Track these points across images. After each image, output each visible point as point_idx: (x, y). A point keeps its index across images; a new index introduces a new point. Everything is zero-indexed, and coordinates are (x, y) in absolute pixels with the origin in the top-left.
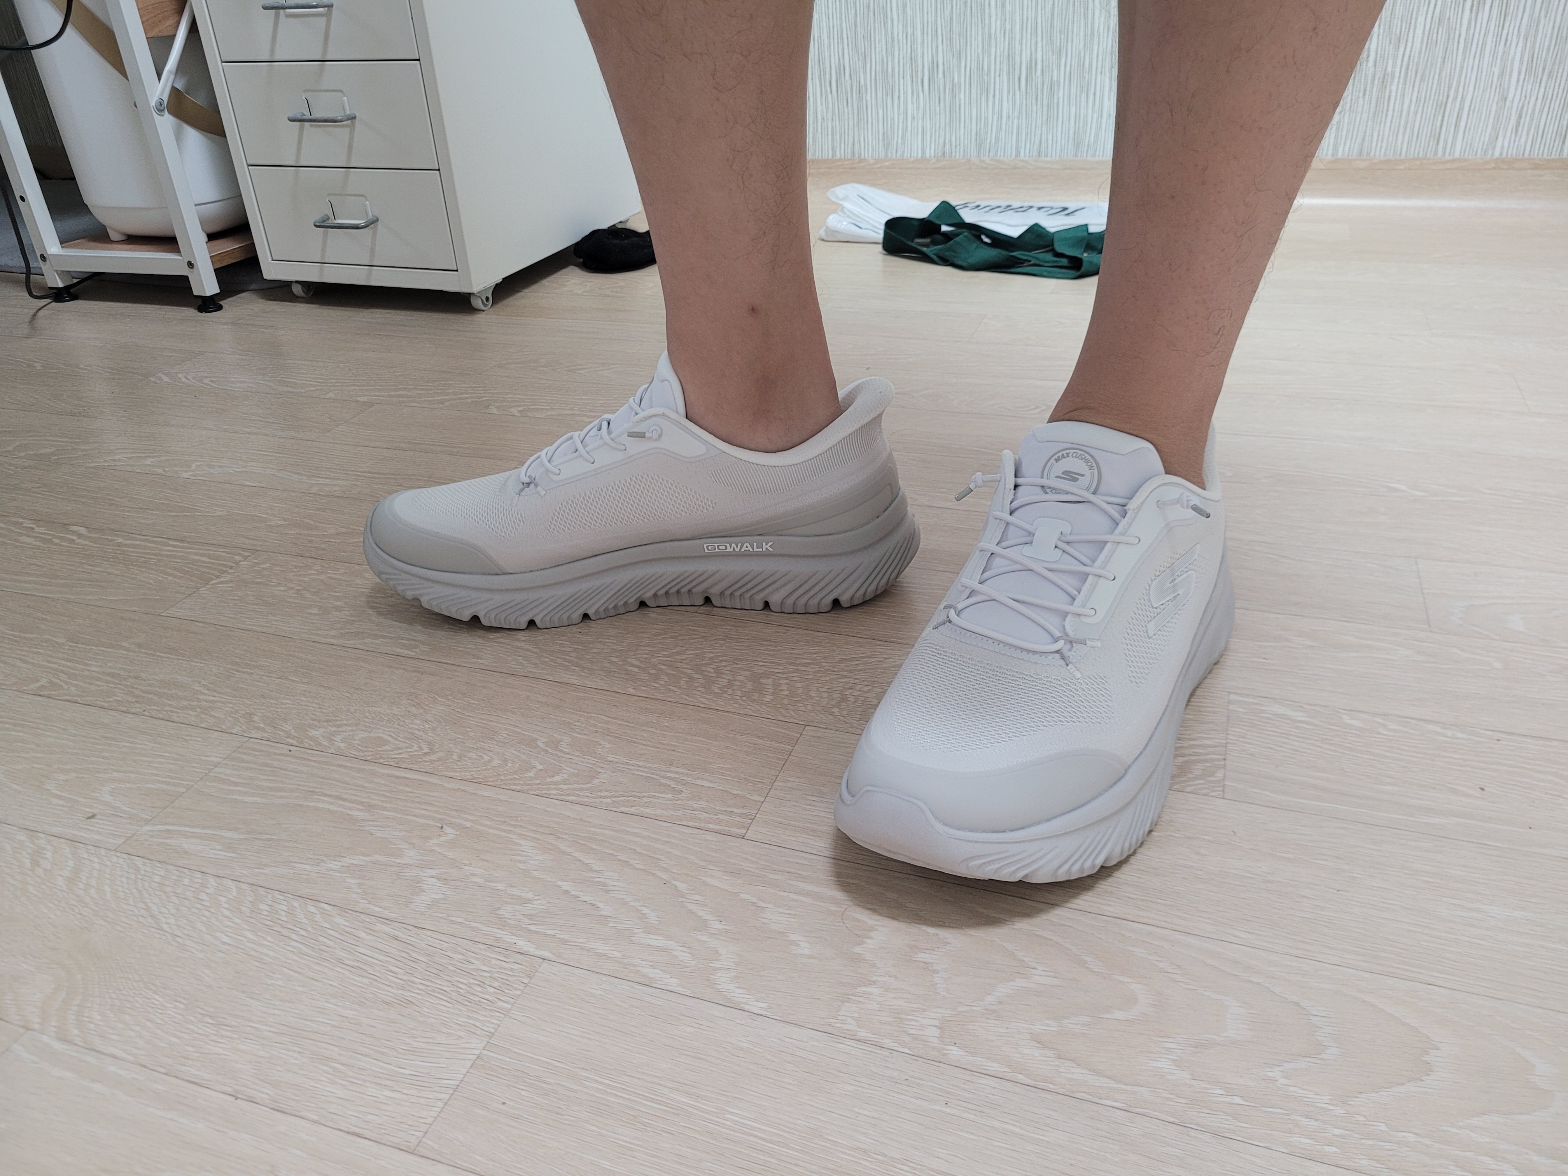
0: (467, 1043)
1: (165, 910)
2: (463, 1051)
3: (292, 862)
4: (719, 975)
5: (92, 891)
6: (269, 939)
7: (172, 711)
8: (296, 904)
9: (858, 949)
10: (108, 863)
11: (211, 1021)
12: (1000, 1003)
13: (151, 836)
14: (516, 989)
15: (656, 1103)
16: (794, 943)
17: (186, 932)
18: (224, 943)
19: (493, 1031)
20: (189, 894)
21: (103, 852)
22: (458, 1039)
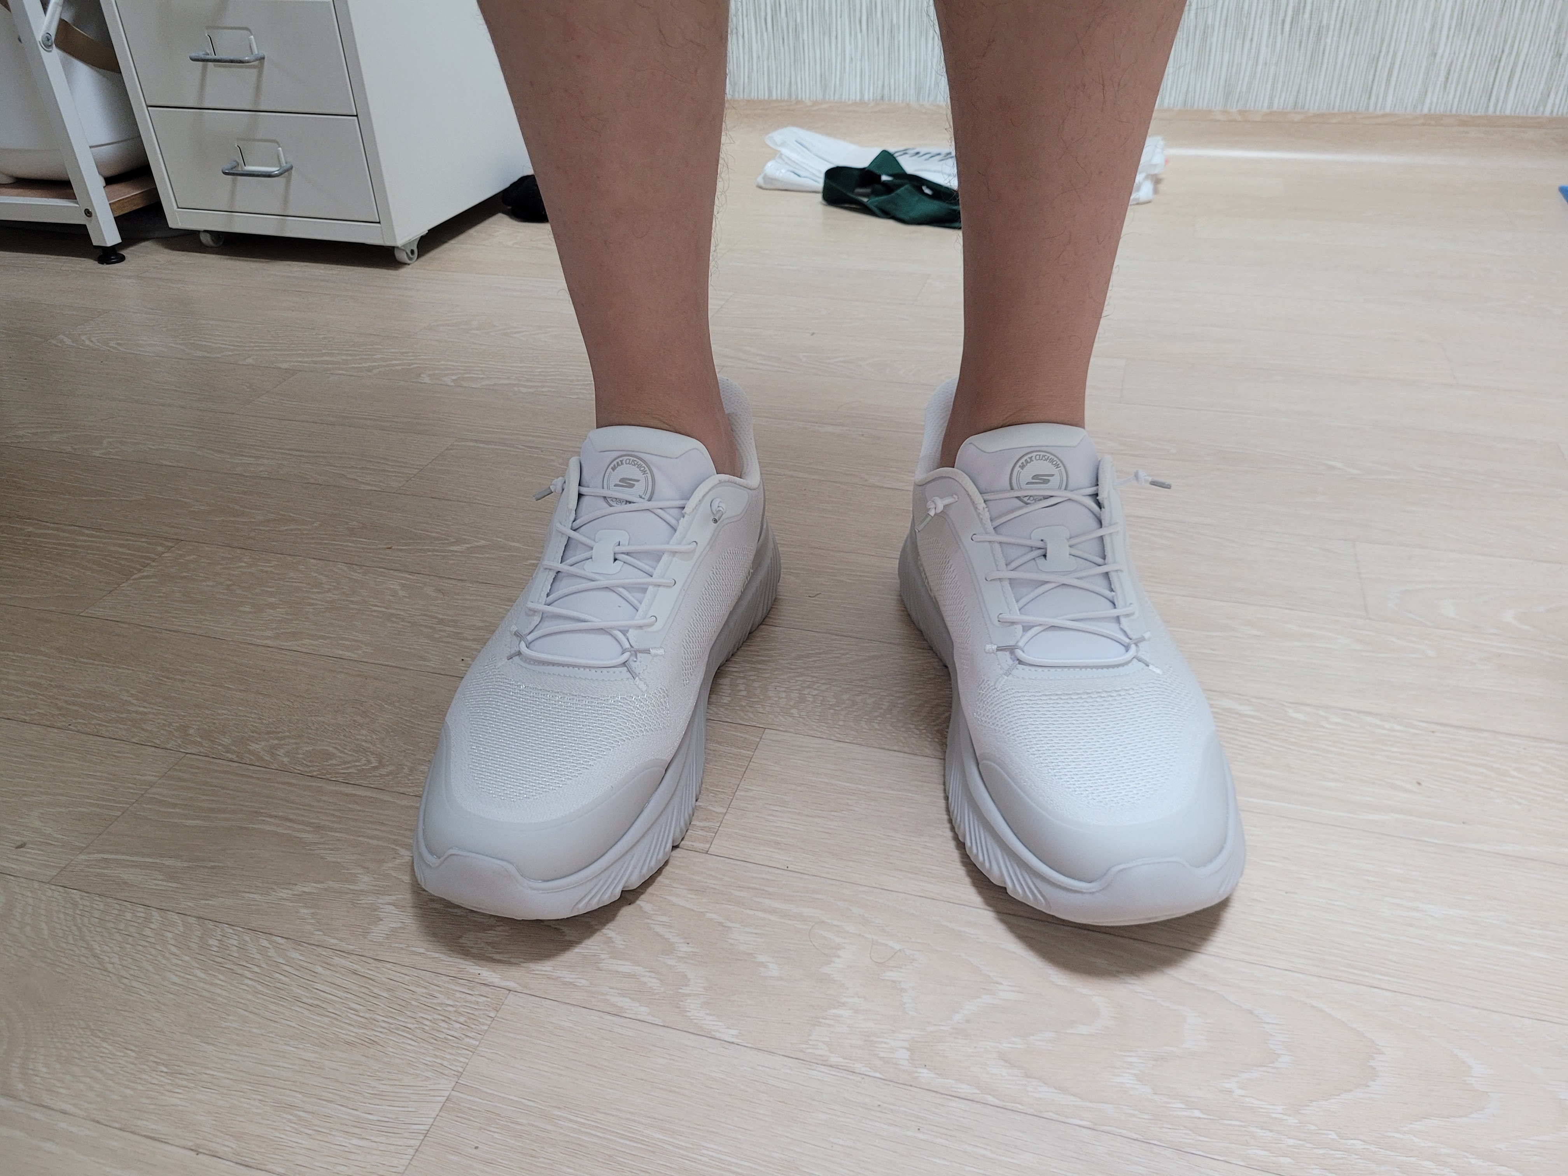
0: (435, 1084)
1: (106, 948)
2: (432, 1093)
3: (240, 891)
4: (688, 1001)
5: (28, 929)
6: (221, 977)
7: (100, 725)
8: (247, 939)
9: (826, 970)
10: (43, 898)
11: (165, 1070)
12: (968, 1021)
13: (88, 866)
14: (483, 1024)
15: (631, 1141)
16: (762, 964)
17: (132, 972)
18: (174, 984)
19: (461, 1070)
20: (131, 929)
21: (36, 885)
22: (425, 1080)
